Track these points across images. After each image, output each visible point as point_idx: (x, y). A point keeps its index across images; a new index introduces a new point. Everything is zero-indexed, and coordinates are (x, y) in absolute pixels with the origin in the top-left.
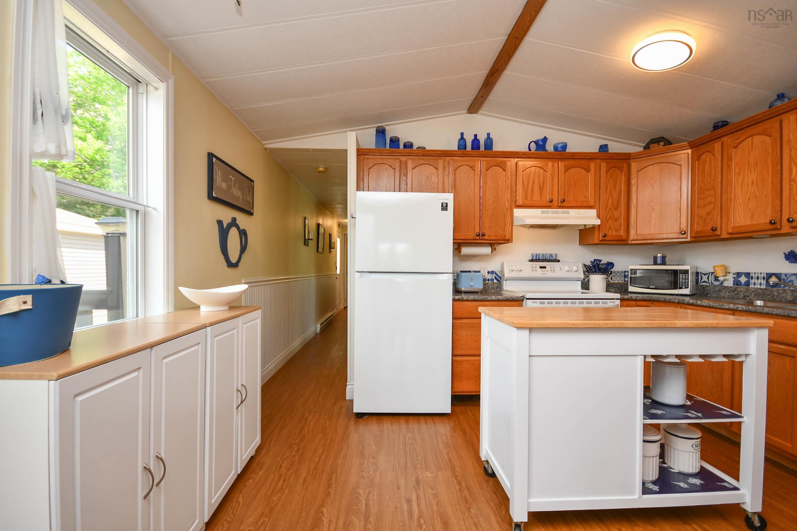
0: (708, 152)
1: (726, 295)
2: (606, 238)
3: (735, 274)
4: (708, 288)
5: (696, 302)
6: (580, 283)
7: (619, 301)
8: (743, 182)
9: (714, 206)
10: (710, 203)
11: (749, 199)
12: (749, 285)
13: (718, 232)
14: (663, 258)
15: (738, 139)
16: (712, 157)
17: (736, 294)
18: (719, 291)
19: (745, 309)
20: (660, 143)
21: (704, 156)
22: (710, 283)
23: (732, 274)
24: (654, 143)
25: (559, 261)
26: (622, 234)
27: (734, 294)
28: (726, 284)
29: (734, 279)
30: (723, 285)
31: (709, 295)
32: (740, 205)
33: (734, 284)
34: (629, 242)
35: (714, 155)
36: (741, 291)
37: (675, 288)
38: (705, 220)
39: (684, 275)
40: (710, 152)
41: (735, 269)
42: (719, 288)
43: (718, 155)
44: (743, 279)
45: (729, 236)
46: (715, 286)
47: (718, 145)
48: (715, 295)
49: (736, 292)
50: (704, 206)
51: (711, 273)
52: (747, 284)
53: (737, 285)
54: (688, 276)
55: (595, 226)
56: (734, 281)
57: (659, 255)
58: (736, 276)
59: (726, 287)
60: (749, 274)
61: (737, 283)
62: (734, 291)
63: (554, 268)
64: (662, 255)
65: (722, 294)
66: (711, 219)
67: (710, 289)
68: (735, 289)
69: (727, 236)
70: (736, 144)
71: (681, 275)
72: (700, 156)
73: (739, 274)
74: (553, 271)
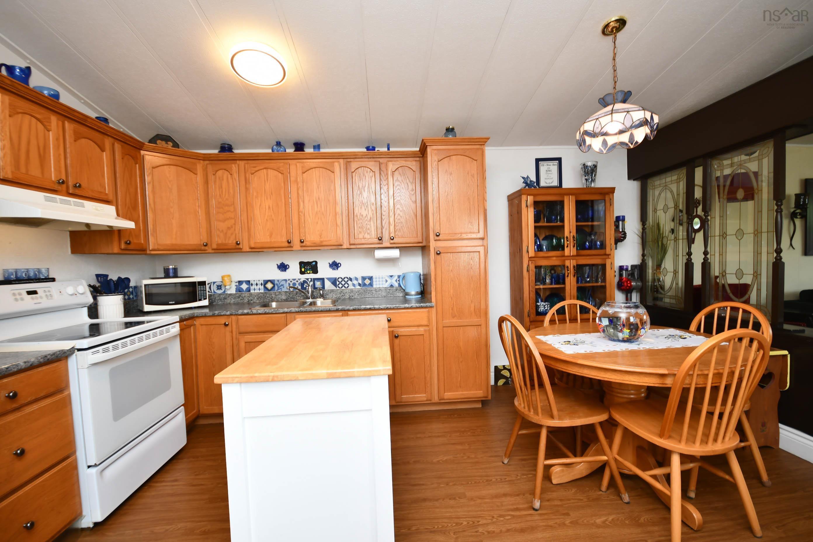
0: (225, 170)
1: (232, 301)
2: (130, 247)
3: (237, 282)
4: (213, 297)
5: (251, 311)
6: (85, 310)
7: (178, 324)
8: (260, 205)
9: (235, 221)
10: (231, 218)
11: (267, 220)
12: (250, 291)
13: (241, 246)
14: (175, 270)
15: (255, 167)
16: (229, 176)
17: (241, 299)
18: (225, 298)
19: (297, 311)
20: (169, 143)
21: (220, 173)
22: (213, 292)
23: (234, 282)
24: (162, 140)
25: (53, 280)
26: (142, 242)
27: (239, 300)
28: (229, 292)
29: (236, 287)
30: (226, 293)
31: (214, 303)
32: (260, 225)
33: (236, 291)
34: (148, 252)
35: (231, 174)
36: (245, 296)
37: (195, 300)
38: (226, 233)
39: (202, 286)
40: (227, 171)
41: (237, 278)
42: (224, 296)
43: (236, 175)
44: (244, 286)
45: (250, 250)
46: (220, 294)
47: (235, 166)
48: (221, 303)
49: (241, 298)
50: (224, 221)
51: (212, 283)
52: (249, 290)
53: (240, 291)
54: (206, 287)
55: (114, 229)
56: (236, 289)
57: (171, 267)
58: (237, 284)
59: (230, 295)
60: (249, 281)
61: (239, 290)
62: (239, 297)
63: (49, 291)
64: (175, 266)
65: (228, 301)
66: (232, 234)
67: (215, 298)
68: (240, 295)
69: (248, 250)
70: (253, 172)
71: (199, 287)
72: (217, 171)
73: (240, 283)
74: (50, 298)
